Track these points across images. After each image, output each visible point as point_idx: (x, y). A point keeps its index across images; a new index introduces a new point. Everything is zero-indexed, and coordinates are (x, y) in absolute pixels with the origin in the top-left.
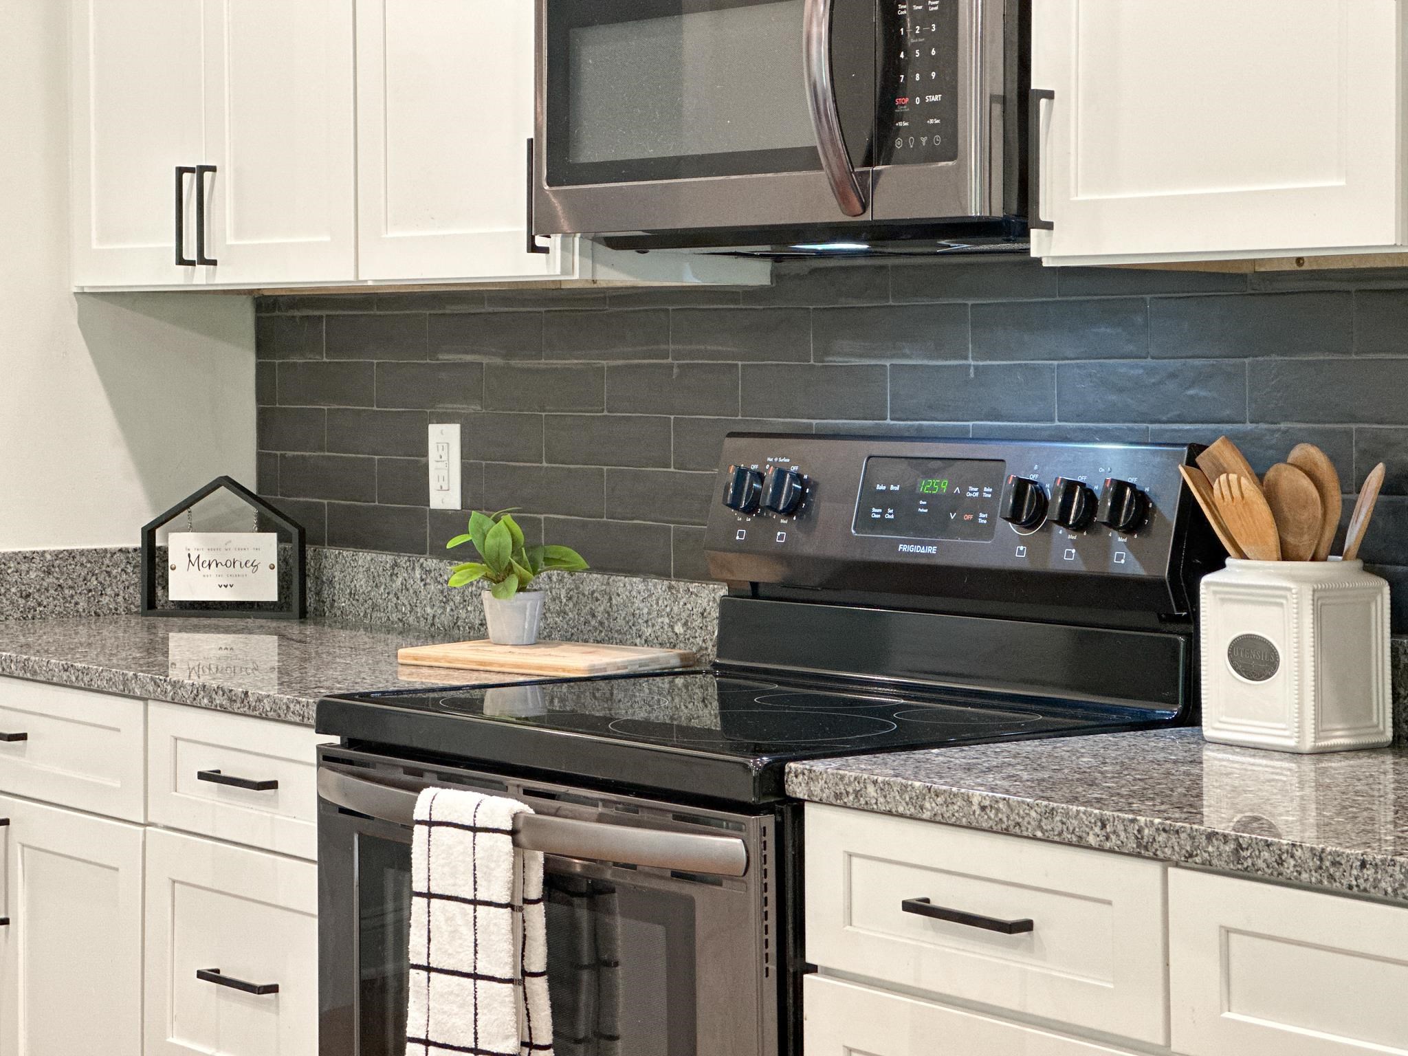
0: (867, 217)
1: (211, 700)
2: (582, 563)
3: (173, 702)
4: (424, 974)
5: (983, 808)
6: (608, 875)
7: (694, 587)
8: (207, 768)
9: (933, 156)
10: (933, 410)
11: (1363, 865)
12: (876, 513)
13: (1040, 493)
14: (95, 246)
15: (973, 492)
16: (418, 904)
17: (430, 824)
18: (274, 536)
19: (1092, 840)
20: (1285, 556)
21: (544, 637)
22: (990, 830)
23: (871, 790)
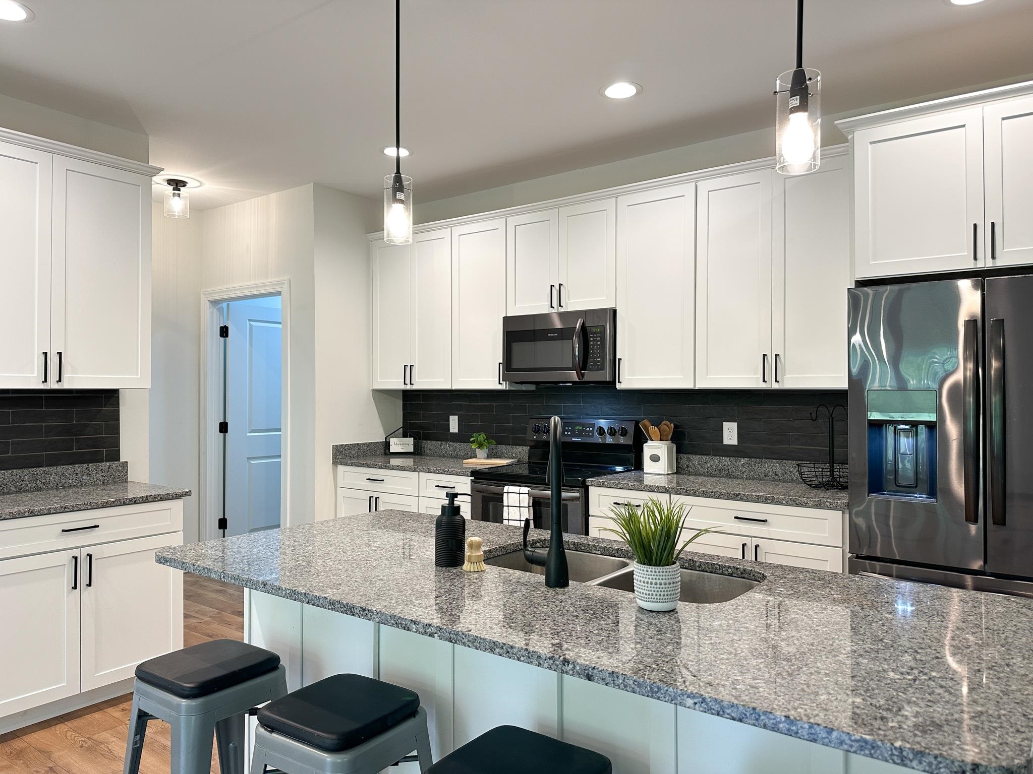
0: (583, 380)
1: (439, 471)
2: (495, 443)
3: (428, 472)
4: (507, 521)
5: (631, 486)
6: (541, 500)
7: (517, 447)
8: (437, 485)
9: (598, 370)
10: (573, 413)
11: (712, 492)
12: (566, 433)
13: (615, 430)
14: (379, 380)
15: (588, 429)
16: (505, 509)
17: (508, 493)
18: (413, 438)
19: (655, 490)
20: (661, 440)
21: (488, 457)
22: (633, 490)
23: (606, 483)
